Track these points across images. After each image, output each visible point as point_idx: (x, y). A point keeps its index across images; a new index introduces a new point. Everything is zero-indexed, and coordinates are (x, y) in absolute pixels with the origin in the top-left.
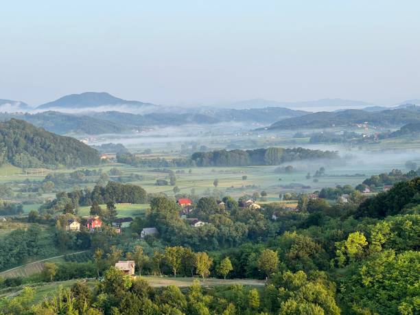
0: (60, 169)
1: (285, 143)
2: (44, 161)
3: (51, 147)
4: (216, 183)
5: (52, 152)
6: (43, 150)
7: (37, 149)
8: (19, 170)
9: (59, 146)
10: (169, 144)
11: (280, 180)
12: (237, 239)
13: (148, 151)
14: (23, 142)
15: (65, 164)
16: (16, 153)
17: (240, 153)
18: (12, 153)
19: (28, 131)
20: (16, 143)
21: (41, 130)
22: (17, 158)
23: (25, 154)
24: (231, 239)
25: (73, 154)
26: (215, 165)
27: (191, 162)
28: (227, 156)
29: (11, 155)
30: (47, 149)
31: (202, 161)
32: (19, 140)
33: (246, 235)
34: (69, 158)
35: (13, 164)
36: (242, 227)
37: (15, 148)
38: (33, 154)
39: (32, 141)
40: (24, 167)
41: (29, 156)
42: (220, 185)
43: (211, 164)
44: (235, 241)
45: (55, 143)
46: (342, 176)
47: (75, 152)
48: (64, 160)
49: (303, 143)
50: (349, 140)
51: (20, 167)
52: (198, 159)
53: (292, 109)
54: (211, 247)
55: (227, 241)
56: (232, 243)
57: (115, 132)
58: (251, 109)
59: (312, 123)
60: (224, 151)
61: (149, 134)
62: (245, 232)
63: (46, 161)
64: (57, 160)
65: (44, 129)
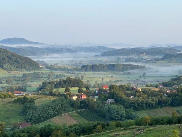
0: (24, 71)
1: (114, 61)
2: (16, 68)
3: (19, 62)
4: (102, 79)
5: (20, 64)
6: (16, 63)
7: (13, 62)
8: (6, 72)
9: (23, 61)
10: (62, 61)
11: (128, 78)
12: (153, 104)
13: (56, 64)
14: (7, 59)
15: (26, 69)
16: (4, 64)
17: (104, 66)
18: (2, 63)
19: (9, 54)
20: (4, 59)
21: (14, 54)
22: (5, 66)
23: (8, 64)
24: (151, 105)
25: (29, 64)
26: (93, 71)
27: (82, 69)
28: (98, 67)
29: (2, 65)
30: (18, 62)
31: (87, 69)
32: (5, 58)
33: (157, 102)
34: (27, 66)
35: (3, 69)
36: (155, 99)
37: (3, 62)
38: (11, 64)
39: (11, 58)
40: (8, 70)
41: (10, 65)
42: (105, 80)
43: (91, 70)
44: (152, 106)
45: (21, 60)
46: (154, 76)
47: (30, 64)
48: (25, 67)
49: (122, 62)
50: (142, 61)
51: (6, 70)
52: (85, 68)
53: (107, 47)
54: (142, 108)
55: (149, 105)
56: (151, 107)
57: (34, 55)
58: (90, 47)
59: (121, 53)
60: (96, 65)
61: (49, 56)
62: (157, 101)
63: (17, 68)
64: (22, 67)
65: (15, 53)
